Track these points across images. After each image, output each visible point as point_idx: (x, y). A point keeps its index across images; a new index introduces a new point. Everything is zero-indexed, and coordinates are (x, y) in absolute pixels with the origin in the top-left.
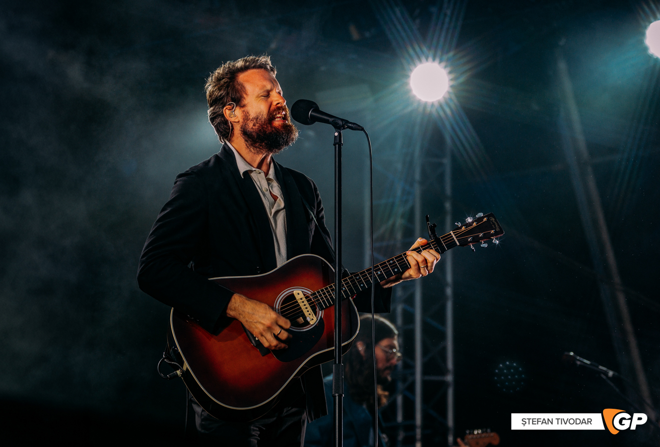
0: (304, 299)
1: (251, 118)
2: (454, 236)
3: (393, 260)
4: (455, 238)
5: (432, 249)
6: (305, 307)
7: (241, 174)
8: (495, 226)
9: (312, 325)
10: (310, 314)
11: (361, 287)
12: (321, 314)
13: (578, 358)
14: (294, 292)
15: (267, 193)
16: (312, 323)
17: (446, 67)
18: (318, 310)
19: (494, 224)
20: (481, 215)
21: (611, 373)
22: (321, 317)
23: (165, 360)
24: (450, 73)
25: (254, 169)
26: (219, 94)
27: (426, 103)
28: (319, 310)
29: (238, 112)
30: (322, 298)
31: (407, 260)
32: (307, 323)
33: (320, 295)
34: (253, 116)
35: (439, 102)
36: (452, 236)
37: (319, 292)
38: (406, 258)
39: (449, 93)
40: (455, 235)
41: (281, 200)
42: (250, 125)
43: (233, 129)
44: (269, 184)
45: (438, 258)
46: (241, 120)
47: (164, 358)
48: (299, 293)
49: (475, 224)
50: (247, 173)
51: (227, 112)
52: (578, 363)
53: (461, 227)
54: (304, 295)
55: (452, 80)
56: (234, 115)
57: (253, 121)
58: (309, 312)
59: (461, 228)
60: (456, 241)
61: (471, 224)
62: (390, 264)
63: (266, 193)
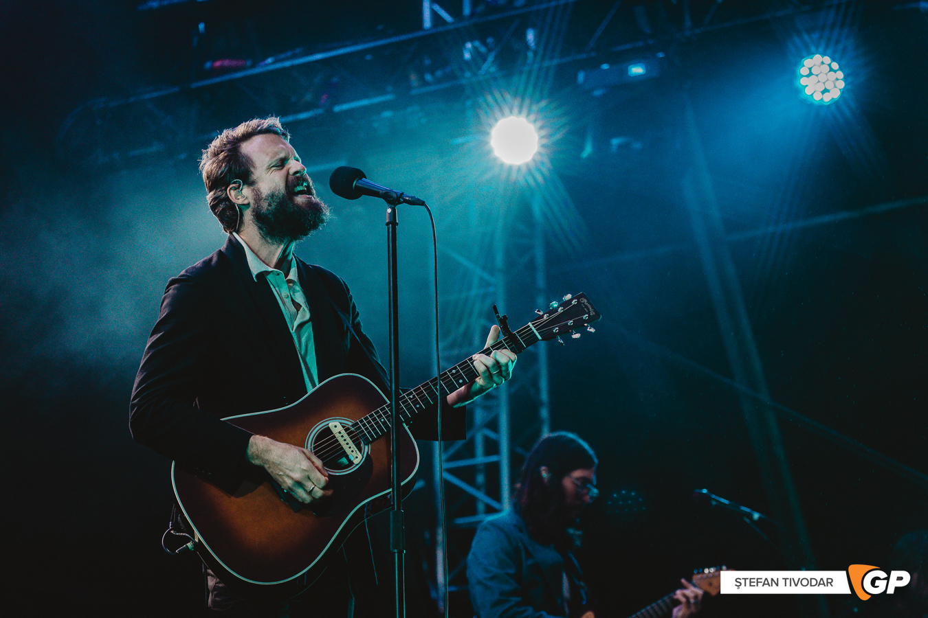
0: (343, 432)
1: (264, 196)
2: (533, 329)
3: (455, 368)
4: (535, 331)
5: (506, 348)
6: (346, 442)
7: (254, 276)
8: (588, 309)
9: (357, 465)
10: (352, 451)
11: (417, 408)
12: (367, 449)
13: (713, 496)
14: (330, 425)
15: (288, 301)
16: (356, 461)
17: (535, 121)
18: (362, 445)
19: (586, 307)
20: (569, 296)
21: (756, 516)
22: (368, 453)
23: (172, 532)
24: (541, 128)
25: (270, 269)
26: (220, 172)
27: (510, 168)
28: (365, 444)
29: (246, 191)
30: (367, 429)
31: (474, 367)
32: (351, 463)
33: (364, 425)
34: (266, 194)
35: (527, 165)
36: (531, 329)
37: (361, 421)
38: (472, 363)
39: (539, 153)
40: (535, 327)
41: (306, 309)
42: (265, 205)
43: (242, 215)
44: (290, 288)
45: (513, 359)
46: (252, 202)
47: (171, 530)
48: (336, 426)
49: (560, 310)
50: (262, 275)
51: (232, 194)
52: (714, 503)
53: (543, 315)
54: (343, 427)
55: (542, 137)
56: (241, 196)
57: (267, 200)
58: (352, 449)
59: (542, 317)
60: (537, 334)
61: (556, 310)
62: (452, 375)
63: (286, 300)
